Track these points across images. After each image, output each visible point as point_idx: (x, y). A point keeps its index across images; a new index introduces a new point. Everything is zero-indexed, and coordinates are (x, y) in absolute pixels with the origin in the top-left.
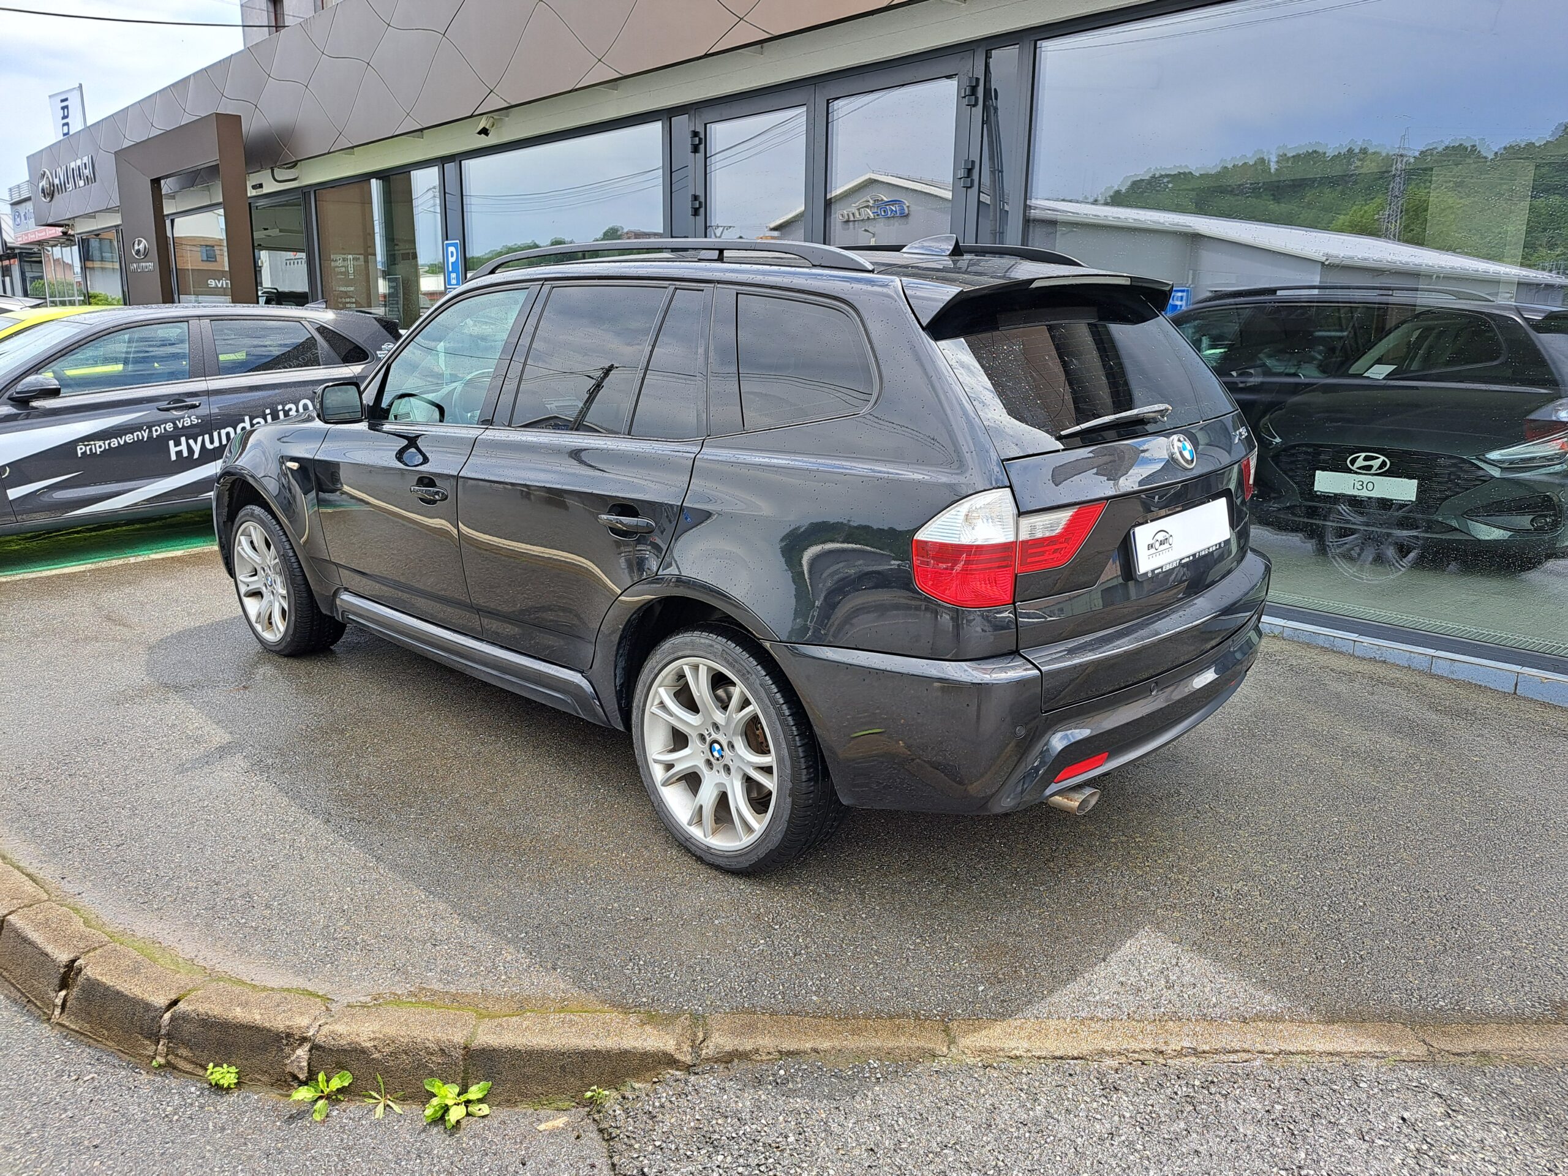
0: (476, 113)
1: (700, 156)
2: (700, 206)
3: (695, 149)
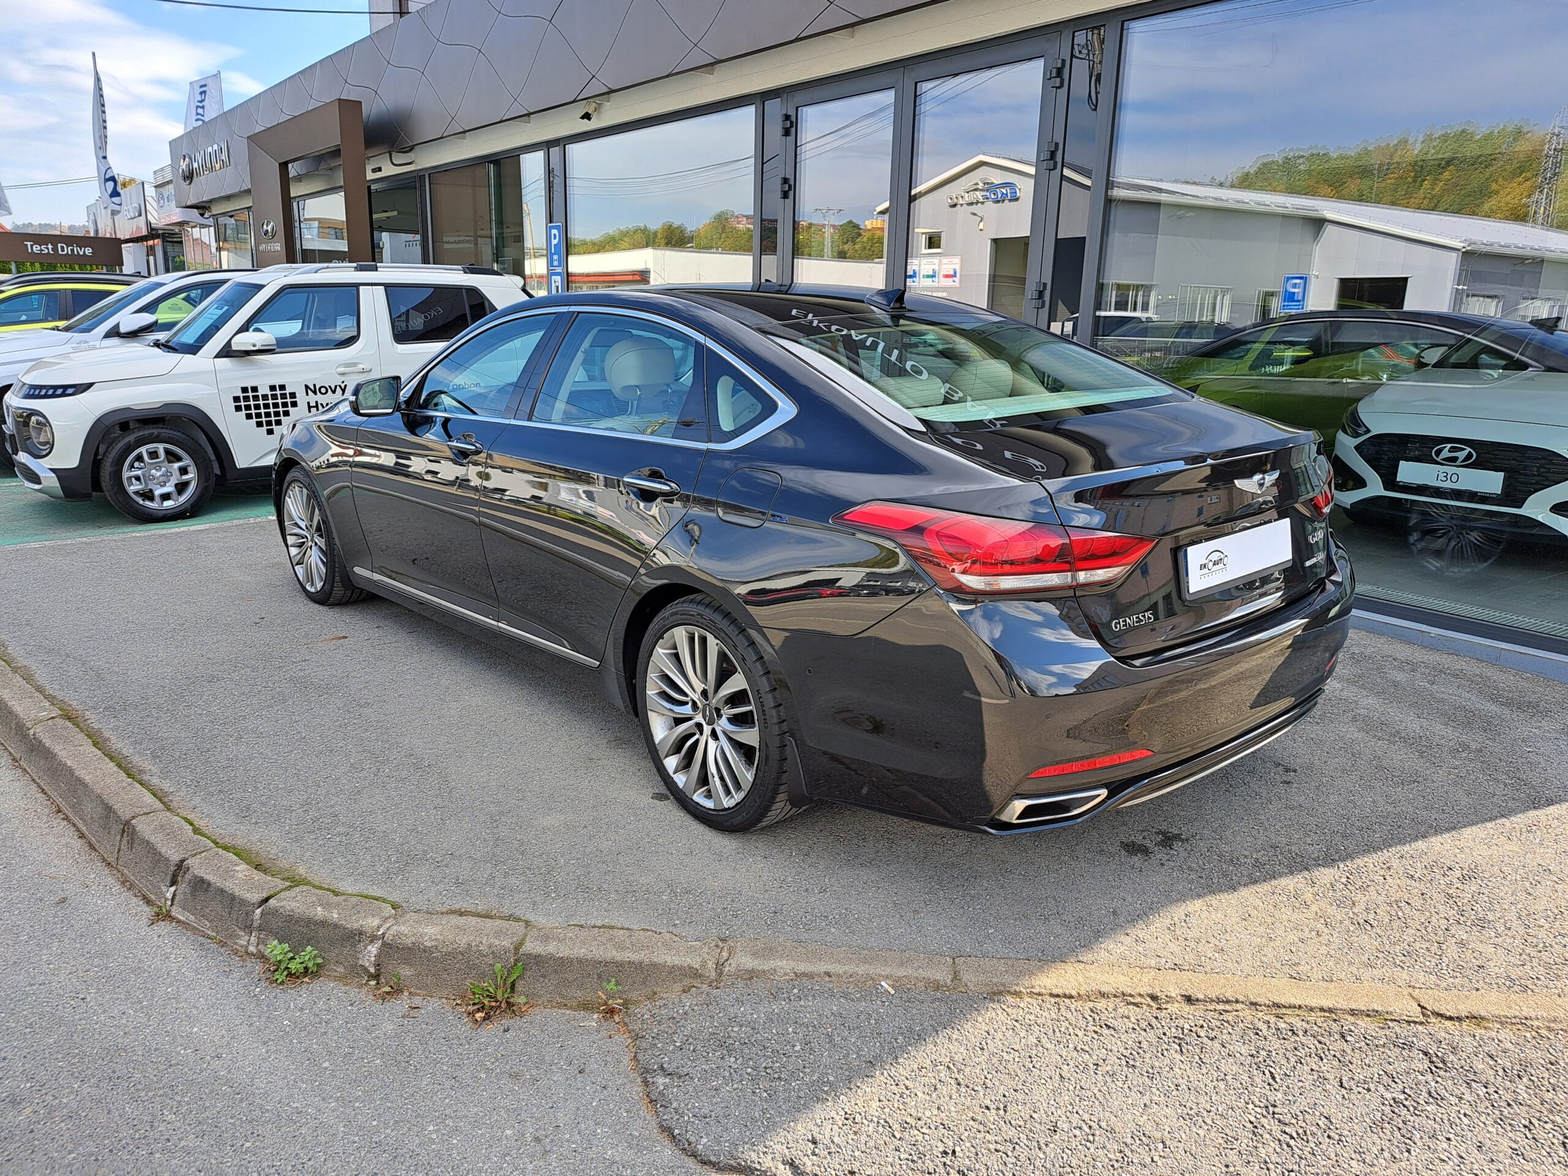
0: (579, 98)
1: (791, 139)
2: (789, 189)
3: (787, 133)
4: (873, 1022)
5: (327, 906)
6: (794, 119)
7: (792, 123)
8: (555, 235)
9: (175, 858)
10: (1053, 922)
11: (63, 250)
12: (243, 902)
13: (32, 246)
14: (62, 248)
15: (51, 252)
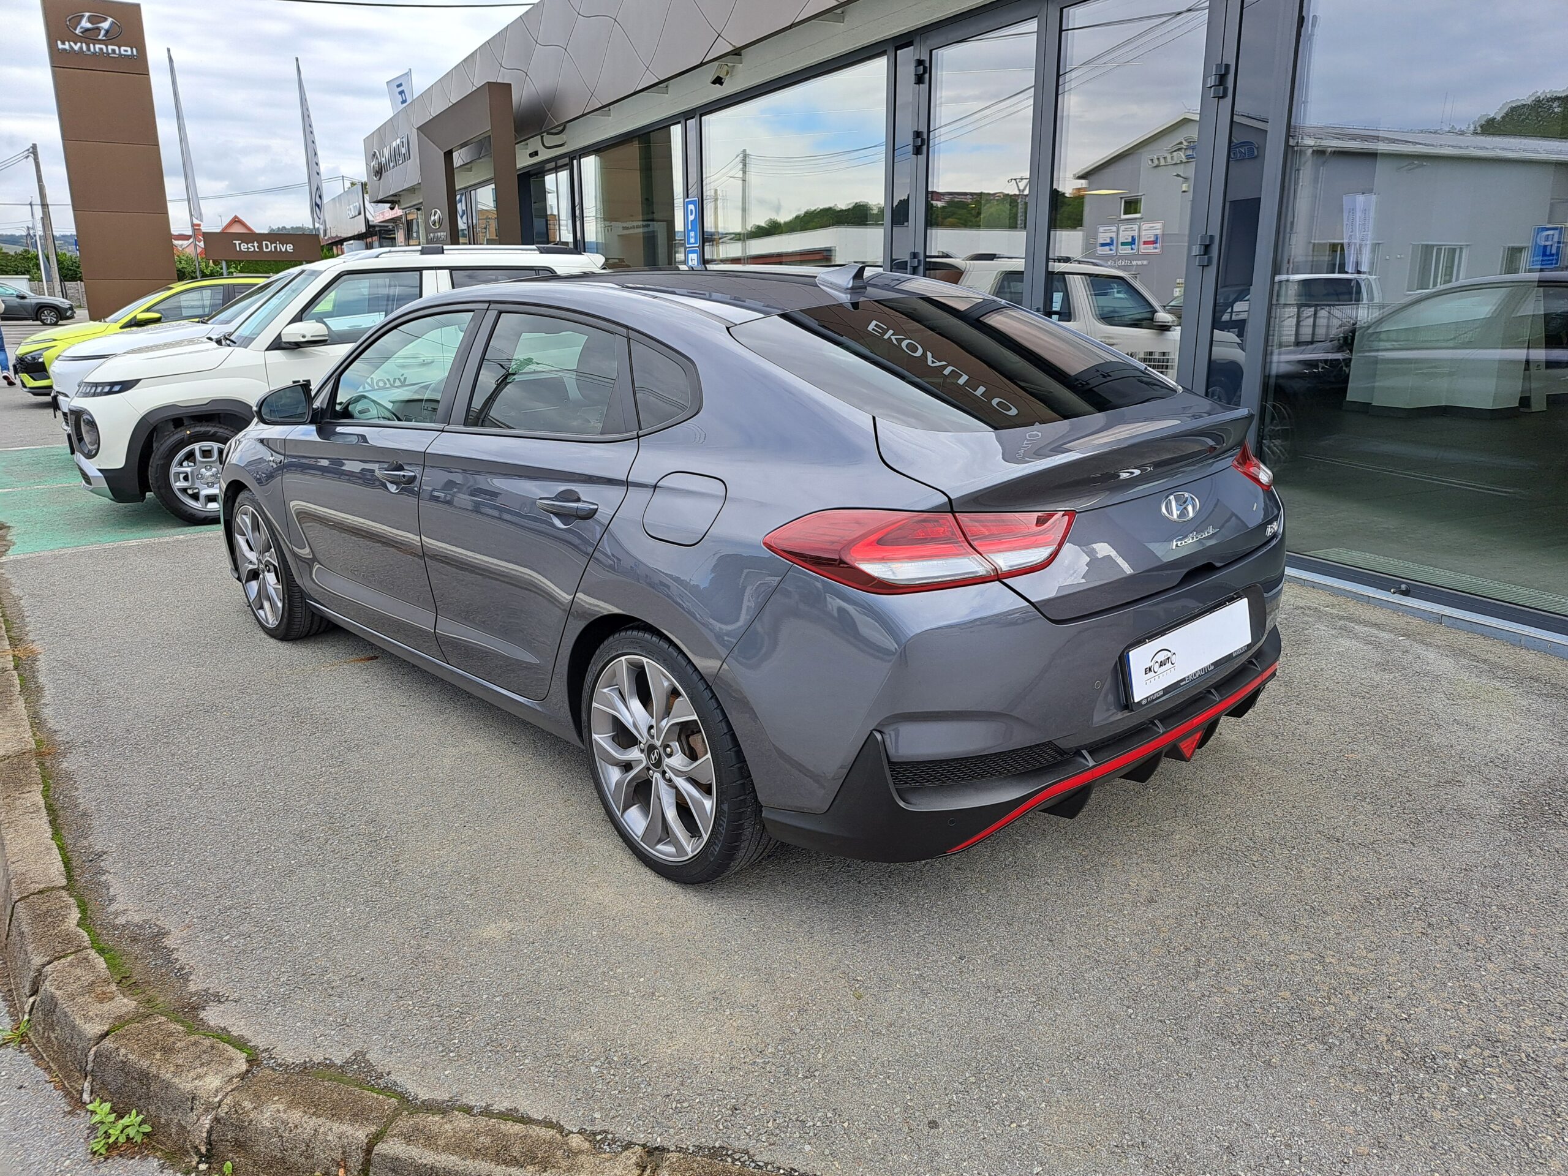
0: (705, 60)
1: (924, 87)
2: (921, 143)
3: (919, 80)
6: (927, 65)
7: (925, 68)
8: (691, 210)
11: (267, 248)
12: (81, 1035)
13: (240, 244)
14: (267, 245)
15: (257, 250)
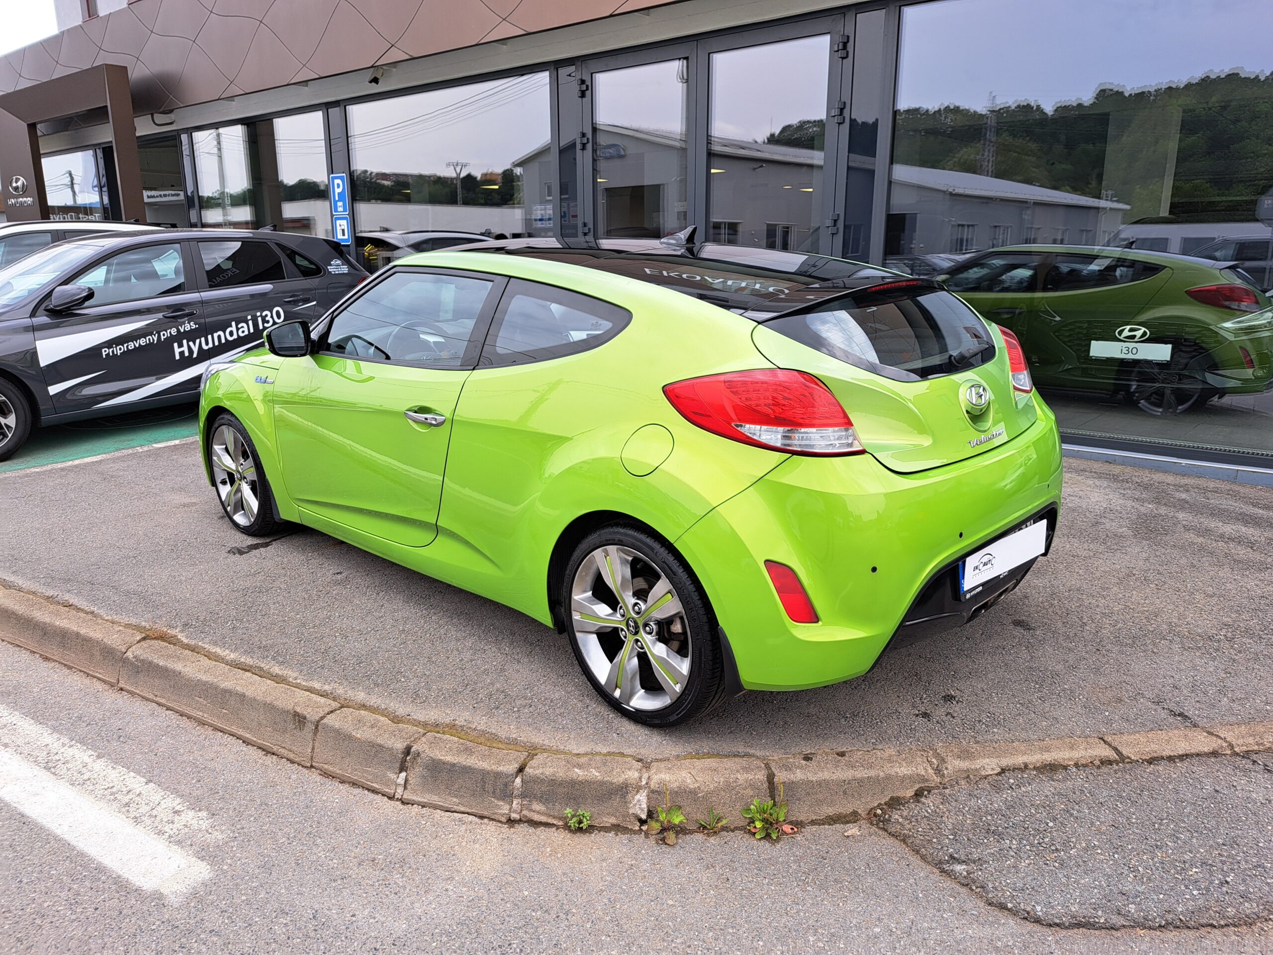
0: (371, 66)
1: (586, 99)
2: (586, 141)
3: (581, 95)
4: (1088, 795)
5: (580, 766)
6: (589, 84)
7: (587, 87)
8: (338, 186)
9: (400, 746)
10: (1142, 700)
12: (498, 775)
